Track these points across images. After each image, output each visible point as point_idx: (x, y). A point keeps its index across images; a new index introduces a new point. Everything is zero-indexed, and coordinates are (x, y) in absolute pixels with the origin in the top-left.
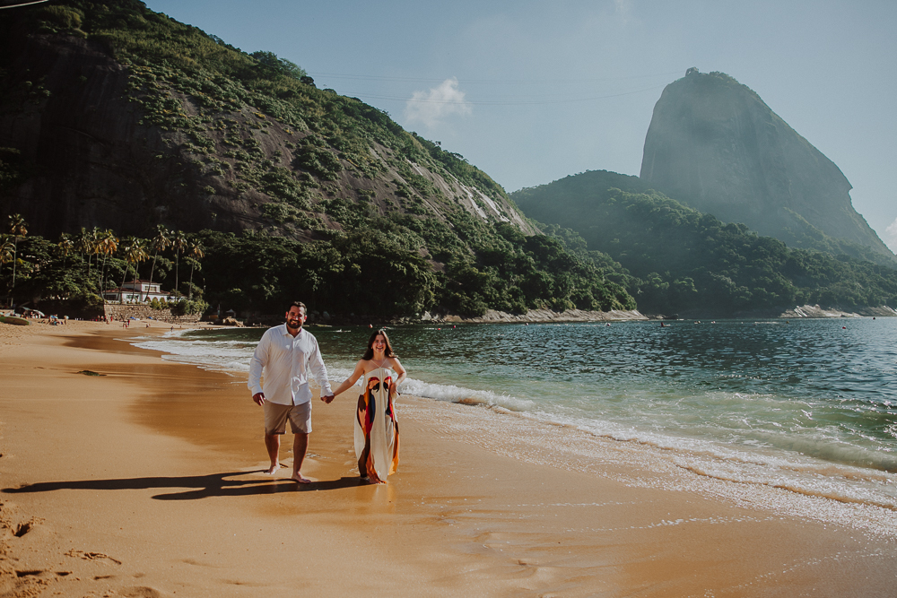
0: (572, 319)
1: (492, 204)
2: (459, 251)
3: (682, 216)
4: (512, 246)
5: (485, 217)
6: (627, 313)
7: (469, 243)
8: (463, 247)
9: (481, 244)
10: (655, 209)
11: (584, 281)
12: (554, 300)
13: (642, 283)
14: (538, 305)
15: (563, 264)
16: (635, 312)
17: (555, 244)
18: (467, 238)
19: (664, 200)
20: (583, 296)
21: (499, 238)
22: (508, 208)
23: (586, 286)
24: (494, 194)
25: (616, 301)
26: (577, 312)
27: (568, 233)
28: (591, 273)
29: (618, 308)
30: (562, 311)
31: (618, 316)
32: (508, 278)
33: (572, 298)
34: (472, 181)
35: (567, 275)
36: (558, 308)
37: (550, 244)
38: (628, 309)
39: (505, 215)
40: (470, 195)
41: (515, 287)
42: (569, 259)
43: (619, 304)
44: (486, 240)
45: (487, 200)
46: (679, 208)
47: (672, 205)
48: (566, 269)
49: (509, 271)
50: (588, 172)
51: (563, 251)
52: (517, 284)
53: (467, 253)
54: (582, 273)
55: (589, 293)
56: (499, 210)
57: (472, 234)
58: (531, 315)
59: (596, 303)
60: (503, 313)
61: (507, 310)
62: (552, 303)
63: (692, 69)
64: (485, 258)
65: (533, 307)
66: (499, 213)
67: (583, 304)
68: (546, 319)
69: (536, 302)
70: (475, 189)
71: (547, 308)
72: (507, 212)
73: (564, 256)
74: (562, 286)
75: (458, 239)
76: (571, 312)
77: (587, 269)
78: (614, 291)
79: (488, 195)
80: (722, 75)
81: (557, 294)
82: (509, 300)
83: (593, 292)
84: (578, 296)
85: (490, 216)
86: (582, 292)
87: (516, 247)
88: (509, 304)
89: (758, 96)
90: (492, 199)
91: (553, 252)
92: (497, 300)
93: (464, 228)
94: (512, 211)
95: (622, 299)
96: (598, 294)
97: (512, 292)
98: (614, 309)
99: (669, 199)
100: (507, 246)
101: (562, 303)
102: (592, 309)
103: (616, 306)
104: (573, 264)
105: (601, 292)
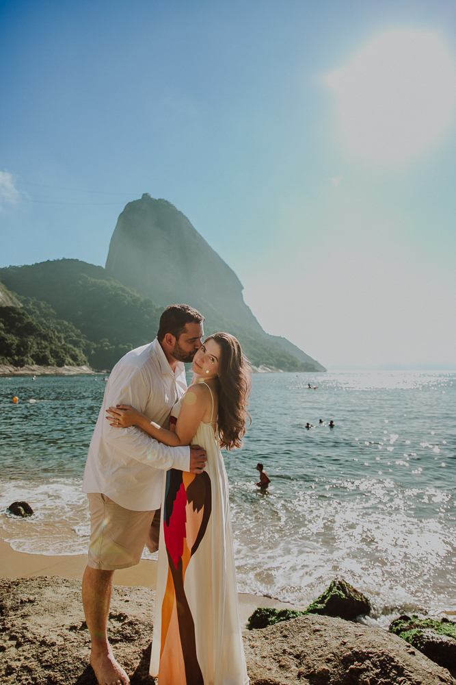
0: (30, 373)
3: (129, 299)
6: (77, 368)
10: (110, 293)
11: (44, 343)
12: (16, 358)
13: (95, 346)
15: (29, 330)
16: (85, 367)
17: (23, 314)
19: (118, 286)
20: (41, 355)
23: (46, 347)
25: (69, 359)
26: (35, 367)
27: (42, 305)
28: (52, 337)
29: (70, 364)
30: (22, 366)
31: (69, 370)
33: (32, 356)
35: (31, 338)
36: (19, 364)
37: (19, 314)
38: (78, 365)
42: (34, 326)
43: (71, 361)
46: (128, 293)
47: (123, 290)
48: (31, 334)
50: (64, 260)
54: (45, 337)
55: (48, 353)
59: (52, 360)
62: (14, 360)
63: (146, 194)
67: (41, 361)
68: (7, 372)
71: (8, 364)
73: (30, 324)
74: (23, 347)
76: (30, 367)
77: (48, 334)
78: (69, 353)
80: (166, 201)
81: (19, 353)
83: (51, 353)
84: (38, 355)
86: (41, 352)
89: (188, 220)
91: (21, 320)
95: (74, 358)
96: (55, 354)
98: (67, 365)
99: (122, 286)
101: (23, 360)
102: (49, 365)
103: (69, 362)
104: (37, 330)
105: (58, 352)
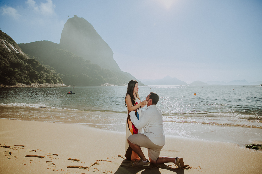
0: (46, 86)
1: (13, 47)
2: (3, 62)
3: (74, 57)
4: (23, 62)
5: (11, 51)
6: (61, 84)
7: (7, 59)
8: (5, 61)
9: (12, 60)
10: (66, 54)
11: (48, 74)
12: (40, 80)
14: (35, 82)
15: (41, 68)
16: (63, 84)
17: (38, 62)
18: (6, 58)
20: (48, 79)
21: (18, 59)
22: (19, 49)
23: (49, 76)
24: (13, 43)
26: (47, 84)
28: (50, 72)
30: (42, 83)
31: (59, 85)
32: (24, 72)
33: (45, 79)
34: (5, 38)
35: (42, 72)
36: (41, 82)
37: (36, 62)
38: (61, 83)
39: (18, 51)
40: (4, 43)
41: (26, 75)
42: (43, 67)
43: (59, 82)
44: (13, 59)
45: (11, 45)
46: (73, 54)
48: (42, 70)
49: (24, 70)
51: (40, 65)
52: (27, 74)
53: (7, 63)
54: (47, 72)
55: (50, 78)
56: (16, 49)
57: (8, 56)
58: (33, 85)
59: (52, 81)
60: (22, 84)
61: (24, 83)
62: (39, 81)
63: (76, 16)
64: (14, 65)
65: (33, 82)
66: (15, 50)
67: (48, 81)
68: (38, 86)
69: (34, 80)
70: (6, 41)
71: (37, 82)
72: (18, 50)
73: (41, 66)
74: (42, 76)
75: (3, 58)
76: (45, 84)
78: (57, 78)
79: (11, 44)
80: (84, 19)
81: (40, 78)
82: (25, 80)
85: (12, 51)
86: (48, 78)
87: (24, 62)
88: (25, 81)
90: (13, 45)
91: (37, 64)
92: (20, 79)
93: (5, 54)
94: (20, 50)
95: (60, 80)
96: (53, 79)
97: (25, 77)
98: (58, 83)
99: (69, 51)
100: (21, 62)
101: (42, 81)
102: (51, 83)
103: (58, 82)
104: (44, 69)
105: (54, 78)
